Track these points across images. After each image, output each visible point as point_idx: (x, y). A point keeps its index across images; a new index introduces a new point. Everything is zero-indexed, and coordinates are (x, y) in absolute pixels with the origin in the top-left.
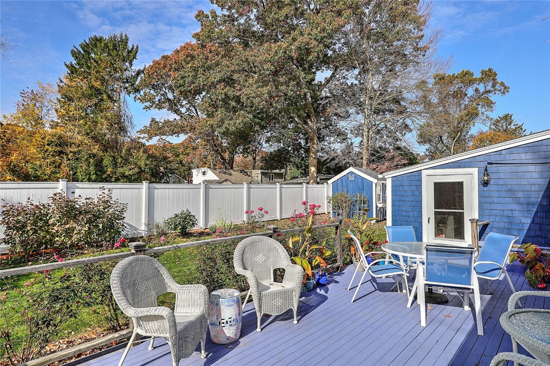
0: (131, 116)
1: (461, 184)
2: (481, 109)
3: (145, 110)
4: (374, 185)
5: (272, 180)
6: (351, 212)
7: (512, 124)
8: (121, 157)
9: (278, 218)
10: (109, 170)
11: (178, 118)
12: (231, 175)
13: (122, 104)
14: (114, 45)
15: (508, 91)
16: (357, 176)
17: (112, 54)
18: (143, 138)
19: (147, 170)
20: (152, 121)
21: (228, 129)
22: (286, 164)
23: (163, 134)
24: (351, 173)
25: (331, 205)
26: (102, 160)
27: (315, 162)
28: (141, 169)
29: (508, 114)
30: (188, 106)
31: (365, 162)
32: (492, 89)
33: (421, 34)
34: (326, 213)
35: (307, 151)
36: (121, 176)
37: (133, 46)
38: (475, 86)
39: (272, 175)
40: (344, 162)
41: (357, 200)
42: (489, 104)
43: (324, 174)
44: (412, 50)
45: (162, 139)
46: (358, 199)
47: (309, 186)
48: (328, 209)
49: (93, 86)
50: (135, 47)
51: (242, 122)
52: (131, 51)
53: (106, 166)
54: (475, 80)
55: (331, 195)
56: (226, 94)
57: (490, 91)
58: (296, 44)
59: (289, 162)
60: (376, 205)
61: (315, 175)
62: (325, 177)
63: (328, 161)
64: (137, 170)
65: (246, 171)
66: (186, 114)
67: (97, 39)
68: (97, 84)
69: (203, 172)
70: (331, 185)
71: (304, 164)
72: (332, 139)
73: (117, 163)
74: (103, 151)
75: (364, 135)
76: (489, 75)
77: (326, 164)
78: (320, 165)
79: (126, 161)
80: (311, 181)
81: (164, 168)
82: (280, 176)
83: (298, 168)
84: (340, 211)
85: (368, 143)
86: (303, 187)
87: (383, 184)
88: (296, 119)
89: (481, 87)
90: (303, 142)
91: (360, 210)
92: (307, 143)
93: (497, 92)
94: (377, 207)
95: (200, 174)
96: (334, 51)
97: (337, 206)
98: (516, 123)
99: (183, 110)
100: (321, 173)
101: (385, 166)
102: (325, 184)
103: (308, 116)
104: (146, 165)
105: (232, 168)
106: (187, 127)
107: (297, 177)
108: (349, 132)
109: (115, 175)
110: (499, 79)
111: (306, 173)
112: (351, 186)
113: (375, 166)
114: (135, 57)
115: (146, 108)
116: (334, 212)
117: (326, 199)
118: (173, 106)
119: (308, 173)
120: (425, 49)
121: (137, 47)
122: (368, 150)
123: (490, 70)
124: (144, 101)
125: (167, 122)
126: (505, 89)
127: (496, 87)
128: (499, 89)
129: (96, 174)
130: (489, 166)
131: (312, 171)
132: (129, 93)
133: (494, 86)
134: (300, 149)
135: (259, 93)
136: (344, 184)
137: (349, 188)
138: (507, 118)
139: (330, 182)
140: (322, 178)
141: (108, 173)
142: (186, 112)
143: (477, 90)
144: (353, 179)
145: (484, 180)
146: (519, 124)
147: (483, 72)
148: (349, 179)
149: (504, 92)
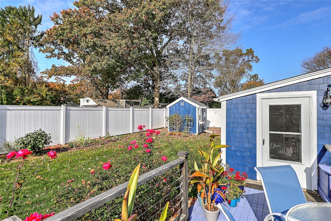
0: (36, 62)
2: (246, 70)
3: (47, 58)
4: (197, 109)
5: (132, 106)
6: (182, 128)
7: (258, 79)
8: (27, 89)
9: (131, 132)
10: (18, 97)
11: (71, 65)
12: (106, 102)
13: (30, 54)
14: (24, 13)
15: (259, 61)
16: (185, 103)
17: (22, 19)
18: (45, 77)
19: (48, 98)
20: (53, 67)
21: (96, 68)
22: (140, 96)
23: (59, 75)
24: (182, 101)
25: (168, 122)
26: (13, 91)
27: (158, 94)
28: (43, 97)
29: (256, 74)
30: (78, 58)
31: (189, 95)
32: (251, 60)
33: (222, 18)
34: (165, 128)
35: (153, 88)
36: (27, 102)
37: (39, 15)
38: (243, 57)
39: (133, 103)
40: (176, 94)
41: (185, 120)
42: (250, 67)
43: (164, 103)
45: (58, 78)
46: (187, 118)
47: (153, 109)
48: (166, 125)
49: (7, 40)
50: (40, 16)
51: (107, 63)
52: (37, 19)
53: (16, 95)
54: (243, 54)
55: (169, 115)
56: (94, 42)
57: (250, 61)
58: (145, 9)
59: (142, 95)
60: (199, 123)
61: (158, 103)
62: (164, 105)
63: (166, 94)
64: (39, 98)
65: (116, 100)
66: (76, 63)
67: (11, 8)
68: (11, 39)
69: (87, 100)
70: (169, 108)
71: (152, 96)
72: (169, 81)
73: (24, 93)
74: (15, 85)
75: (189, 78)
76: (250, 52)
77: (165, 96)
78: (161, 96)
79: (31, 92)
80: (156, 107)
81: (64, 98)
82: (137, 104)
83: (147, 99)
84: (175, 127)
85: (191, 83)
86: (149, 110)
87: (202, 108)
88: (146, 66)
89: (246, 58)
90: (151, 82)
91: (188, 126)
92: (153, 83)
93: (254, 61)
94: (199, 124)
95: (85, 102)
96: (170, 27)
97: (172, 124)
98: (260, 79)
99: (75, 61)
100: (162, 102)
101: (202, 98)
102: (164, 108)
103: (154, 65)
104: (47, 95)
105: (107, 98)
106: (76, 70)
107: (148, 105)
108: (179, 77)
109: (23, 101)
110: (255, 54)
111: (153, 102)
112: (182, 110)
113: (195, 97)
114: (40, 23)
115: (48, 57)
116: (170, 128)
117: (165, 118)
118: (68, 57)
119: (154, 102)
120: (224, 28)
121: (41, 16)
122: (191, 87)
123: (251, 49)
124: (45, 52)
125: (62, 67)
127: (253, 59)
128: (255, 59)
129: (7, 100)
131: (156, 100)
132: (36, 47)
133: (252, 58)
134: (149, 86)
135: (119, 43)
136: (177, 108)
137: (181, 111)
138: (256, 76)
139: (168, 106)
140: (162, 105)
141: (17, 99)
142: (76, 62)
143: (244, 60)
144: (183, 105)
145: (323, 103)
146: (261, 79)
147: (247, 50)
148: (180, 105)
149: (257, 62)
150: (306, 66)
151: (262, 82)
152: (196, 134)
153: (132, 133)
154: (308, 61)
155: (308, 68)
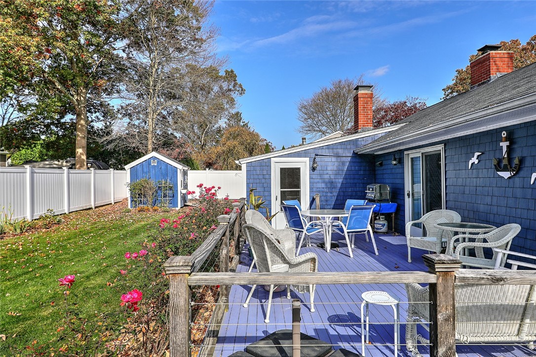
1: (299, 169)
4: (179, 171)
7: (241, 121)
15: (244, 93)
16: (160, 161)
24: (154, 158)
27: (85, 142)
29: (239, 113)
31: (150, 147)
32: (233, 89)
34: (113, 203)
38: (221, 83)
42: (232, 101)
44: (189, 39)
46: (162, 185)
54: (221, 77)
55: (129, 181)
57: (231, 90)
61: (83, 158)
70: (129, 170)
87: (183, 170)
89: (225, 86)
91: (165, 196)
93: (237, 92)
94: (181, 193)
98: (244, 121)
110: (238, 82)
112: (154, 171)
116: (133, 201)
123: (232, 71)
126: (242, 91)
127: (236, 88)
128: (238, 89)
130: (316, 157)
131: (79, 153)
133: (234, 87)
136: (145, 170)
137: (152, 174)
138: (237, 116)
139: (127, 167)
143: (221, 87)
144: (156, 164)
145: (313, 167)
146: (246, 122)
147: (227, 72)
148: (150, 164)
149: (241, 94)
150: (303, 110)
151: (247, 126)
152: (177, 209)
153: (67, 213)
154: (306, 103)
155: (306, 114)
